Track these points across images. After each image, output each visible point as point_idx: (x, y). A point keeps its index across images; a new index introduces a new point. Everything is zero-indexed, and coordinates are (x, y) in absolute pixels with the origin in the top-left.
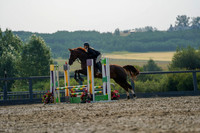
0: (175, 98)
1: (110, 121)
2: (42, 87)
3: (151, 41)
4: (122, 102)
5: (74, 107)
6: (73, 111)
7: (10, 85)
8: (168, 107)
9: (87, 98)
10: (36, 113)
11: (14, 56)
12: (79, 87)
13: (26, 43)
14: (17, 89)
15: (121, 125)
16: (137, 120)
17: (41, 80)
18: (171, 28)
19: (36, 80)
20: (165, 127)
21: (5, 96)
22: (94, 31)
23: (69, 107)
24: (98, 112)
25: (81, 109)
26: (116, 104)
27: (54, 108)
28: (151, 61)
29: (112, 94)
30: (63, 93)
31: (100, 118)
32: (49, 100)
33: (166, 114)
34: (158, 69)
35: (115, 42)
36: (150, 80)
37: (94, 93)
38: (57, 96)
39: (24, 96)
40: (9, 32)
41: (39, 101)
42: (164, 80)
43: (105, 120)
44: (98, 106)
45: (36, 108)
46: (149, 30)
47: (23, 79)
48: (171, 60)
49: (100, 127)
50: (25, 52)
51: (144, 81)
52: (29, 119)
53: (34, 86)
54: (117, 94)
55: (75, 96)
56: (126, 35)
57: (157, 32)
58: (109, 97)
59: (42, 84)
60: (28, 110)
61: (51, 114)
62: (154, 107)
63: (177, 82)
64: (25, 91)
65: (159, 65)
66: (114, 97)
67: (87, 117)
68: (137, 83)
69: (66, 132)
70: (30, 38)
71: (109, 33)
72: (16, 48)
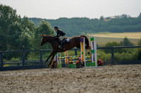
1: (97, 80)
4: (106, 67)
5: (71, 71)
6: (71, 73)
7: (26, 56)
8: (138, 71)
9: (80, 65)
10: (44, 75)
11: (28, 35)
12: (74, 57)
13: (37, 26)
14: (31, 58)
15: (104, 83)
16: (116, 80)
17: (48, 52)
18: (140, 15)
19: (44, 52)
20: (136, 85)
21: (23, 63)
23: (68, 71)
24: (88, 75)
25: (76, 72)
26: (101, 69)
27: (57, 71)
29: (98, 62)
30: (63, 61)
31: (90, 79)
32: (54, 66)
33: (136, 76)
34: (131, 44)
35: (100, 26)
36: (125, 52)
37: (85, 61)
38: (59, 63)
39: (36, 63)
40: (26, 19)
42: (135, 52)
43: (94, 80)
44: (88, 70)
45: (45, 71)
46: (125, 17)
49: (90, 85)
50: (37, 33)
51: (121, 53)
52: (40, 79)
53: (43, 56)
54: (102, 61)
55: (72, 63)
56: (108, 20)
57: (130, 18)
58: (96, 64)
60: (39, 73)
61: (55, 75)
62: (128, 71)
64: (37, 59)
66: (100, 64)
67: (81, 78)
68: (116, 54)
69: (65, 88)
70: (41, 23)
71: (96, 19)
72: (31, 30)
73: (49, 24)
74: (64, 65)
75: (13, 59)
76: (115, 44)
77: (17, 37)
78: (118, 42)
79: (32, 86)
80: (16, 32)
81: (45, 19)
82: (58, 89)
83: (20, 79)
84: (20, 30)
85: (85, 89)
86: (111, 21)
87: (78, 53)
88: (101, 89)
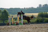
0: (38, 24)
2: (6, 21)
3: (33, 10)
4: (26, 25)
5: (14, 26)
6: (14, 27)
8: (37, 26)
9: (17, 24)
10: (5, 28)
12: (15, 21)
13: (2, 11)
14: (0, 22)
15: (25, 30)
17: (6, 20)
18: (37, 7)
19: (5, 20)
20: (36, 31)
22: (19, 8)
24: (20, 28)
25: (16, 27)
26: (24, 25)
27: (9, 26)
28: (33, 15)
29: (23, 23)
30: (11, 23)
31: (20, 29)
32: (8, 25)
33: (36, 28)
35: (24, 11)
37: (19, 23)
39: (2, 24)
41: (6, 25)
42: (36, 20)
44: (20, 26)
45: (5, 26)
46: (32, 8)
47: (2, 19)
48: (37, 15)
49: (20, 31)
50: (2, 13)
51: (31, 20)
52: (3, 29)
53: (4, 21)
54: (25, 23)
55: (14, 24)
58: (23, 24)
59: (7, 21)
60: (3, 27)
61: (8, 28)
62: (33, 26)
64: (2, 22)
65: (34, 16)
66: (24, 24)
67: (17, 29)
70: (4, 10)
71: (23, 9)
73: (6, 10)
74: (12, 24)
87: (17, 20)
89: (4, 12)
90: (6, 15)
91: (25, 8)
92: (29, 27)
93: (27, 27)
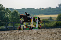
1: (38, 35)
3: (51, 11)
6: (27, 32)
7: (7, 25)
8: (56, 31)
10: (15, 33)
11: (8, 16)
12: (28, 25)
14: (9, 26)
15: (41, 37)
16: (46, 35)
19: (15, 23)
21: (6, 28)
23: (25, 31)
24: (34, 33)
25: (29, 32)
26: (40, 30)
27: (21, 31)
28: (51, 17)
29: (39, 27)
30: (24, 27)
31: (35, 35)
33: (55, 33)
34: (53, 20)
36: (50, 23)
37: (33, 27)
38: (22, 28)
39: (12, 28)
40: (7, 9)
42: (54, 23)
43: (37, 35)
44: (34, 31)
45: (15, 31)
46: (50, 8)
47: (12, 23)
48: (56, 17)
49: (35, 37)
50: (12, 15)
52: (13, 35)
53: (15, 25)
55: (27, 28)
56: (43, 9)
59: (17, 24)
60: (13, 32)
61: (20, 33)
62: (52, 31)
63: (58, 24)
64: (12, 26)
65: (53, 19)
67: (31, 34)
68: (46, 24)
69: (24, 39)
70: (14, 11)
72: (9, 14)
73: (17, 11)
75: (2, 26)
76: (46, 20)
77: (4, 17)
78: (47, 19)
79: (10, 38)
80: (3, 14)
81: (16, 9)
82: (21, 39)
83: (5, 35)
84: (5, 14)
85: (33, 39)
86: (44, 10)
87: (30, 23)
88: (40, 39)
89: (14, 14)
90: (16, 17)
91: (40, 9)
92: (45, 32)
93: (44, 32)
